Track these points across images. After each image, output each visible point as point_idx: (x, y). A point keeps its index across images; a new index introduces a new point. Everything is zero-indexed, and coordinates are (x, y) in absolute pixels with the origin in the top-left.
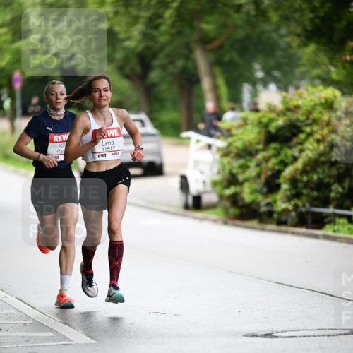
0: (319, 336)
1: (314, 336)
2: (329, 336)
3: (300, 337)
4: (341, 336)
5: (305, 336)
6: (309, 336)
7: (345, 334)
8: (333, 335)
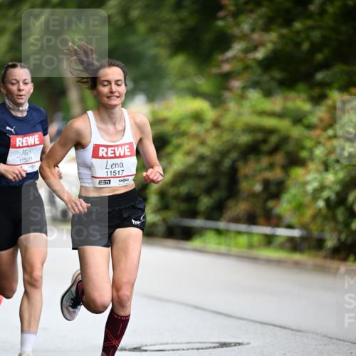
0: (188, 349)
1: (183, 350)
2: (198, 349)
3: (169, 350)
4: (210, 350)
5: (173, 350)
6: (178, 350)
7: (214, 347)
8: (202, 349)
